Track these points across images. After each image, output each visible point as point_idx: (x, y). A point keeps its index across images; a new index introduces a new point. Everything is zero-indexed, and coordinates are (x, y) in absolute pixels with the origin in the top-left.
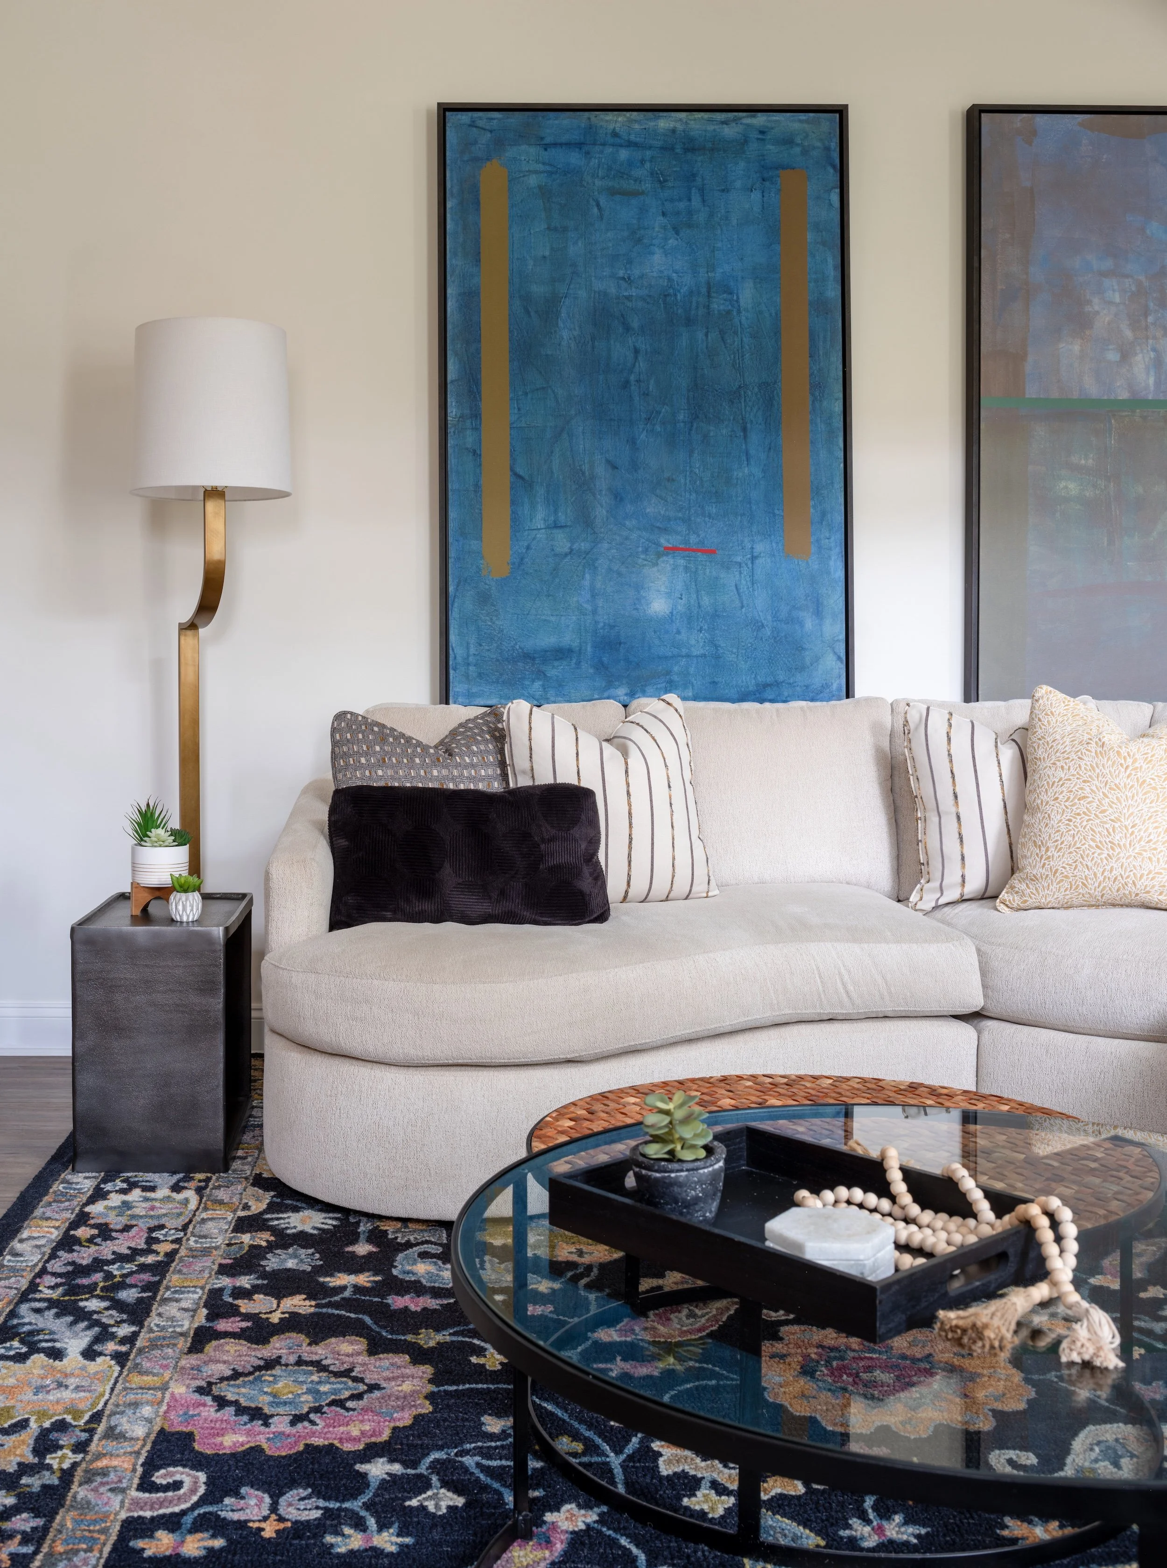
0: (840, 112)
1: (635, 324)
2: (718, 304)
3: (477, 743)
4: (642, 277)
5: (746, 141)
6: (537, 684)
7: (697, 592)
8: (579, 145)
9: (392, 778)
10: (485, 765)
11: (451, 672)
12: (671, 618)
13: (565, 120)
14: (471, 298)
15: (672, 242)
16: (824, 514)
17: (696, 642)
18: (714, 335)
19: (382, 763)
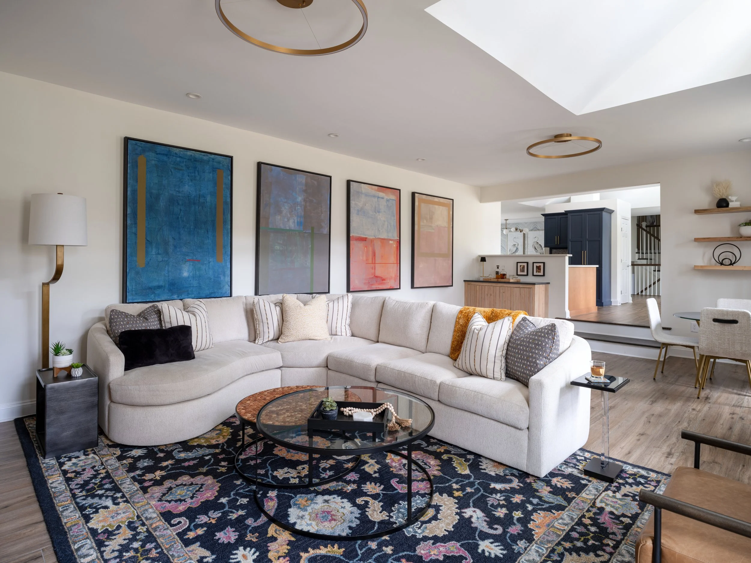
0: (231, 158)
1: (180, 203)
2: (202, 200)
3: (152, 315)
4: (182, 191)
5: (209, 161)
6: (153, 295)
7: (195, 271)
8: (166, 155)
9: (132, 327)
10: (155, 321)
11: (127, 293)
12: (189, 277)
13: (163, 148)
14: (134, 192)
15: (190, 183)
16: (226, 252)
17: (195, 283)
18: (200, 208)
19: (128, 323)
